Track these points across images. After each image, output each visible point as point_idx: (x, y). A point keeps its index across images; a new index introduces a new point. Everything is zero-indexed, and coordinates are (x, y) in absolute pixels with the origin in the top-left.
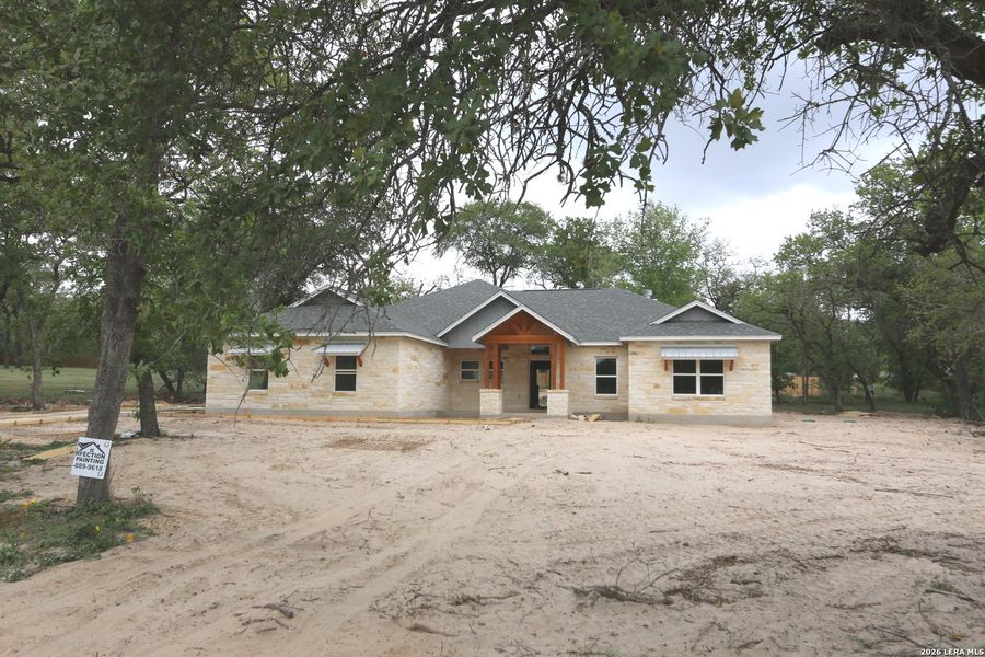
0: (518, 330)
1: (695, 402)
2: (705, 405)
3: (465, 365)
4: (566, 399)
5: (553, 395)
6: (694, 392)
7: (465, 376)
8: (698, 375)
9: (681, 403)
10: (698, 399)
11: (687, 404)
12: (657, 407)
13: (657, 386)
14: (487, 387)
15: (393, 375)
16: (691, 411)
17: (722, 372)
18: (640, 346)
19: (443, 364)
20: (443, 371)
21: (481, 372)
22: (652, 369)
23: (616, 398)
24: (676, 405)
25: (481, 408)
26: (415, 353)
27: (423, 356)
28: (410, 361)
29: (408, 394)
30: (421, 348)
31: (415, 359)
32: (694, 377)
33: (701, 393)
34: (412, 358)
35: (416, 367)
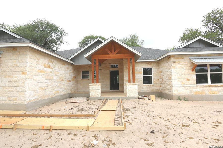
0: (109, 52)
1: (209, 88)
2: (214, 89)
3: (83, 73)
4: (137, 88)
5: (130, 86)
7: (83, 77)
8: (209, 73)
9: (201, 89)
10: (209, 86)
11: (205, 89)
12: (188, 91)
13: (188, 80)
14: (93, 82)
15: (22, 77)
16: (207, 93)
17: (221, 71)
18: (178, 58)
19: (73, 72)
20: (73, 75)
21: (90, 75)
22: (185, 71)
23: (153, 86)
24: (199, 90)
25: (90, 94)
26: (50, 64)
27: (57, 66)
28: (42, 67)
29: (42, 89)
30: (55, 62)
31: (49, 67)
32: (207, 74)
33: (212, 83)
34: (45, 66)
35: (51, 72)
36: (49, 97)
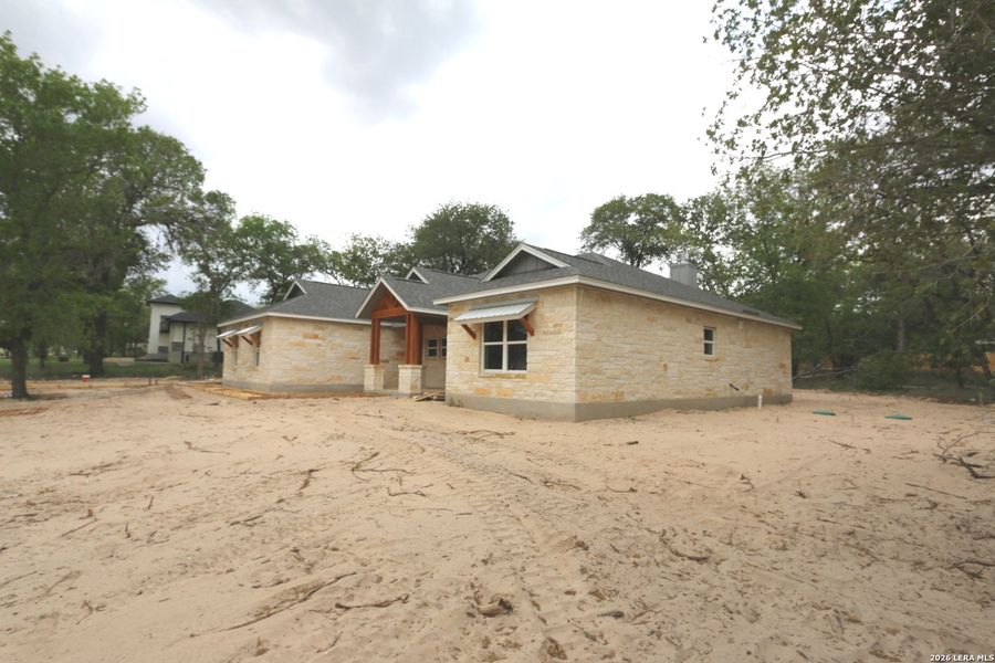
0: (388, 304)
1: (497, 381)
2: (507, 384)
6: (500, 367)
8: (505, 343)
9: (489, 381)
10: (503, 376)
11: (492, 383)
12: (466, 387)
13: (467, 360)
16: (493, 393)
17: (525, 339)
18: (456, 310)
24: (481, 384)
26: (316, 332)
27: (337, 334)
28: (300, 339)
29: (297, 369)
30: (331, 327)
31: (316, 337)
32: (502, 346)
33: (509, 368)
34: (306, 336)
35: (319, 345)
36: (314, 383)
